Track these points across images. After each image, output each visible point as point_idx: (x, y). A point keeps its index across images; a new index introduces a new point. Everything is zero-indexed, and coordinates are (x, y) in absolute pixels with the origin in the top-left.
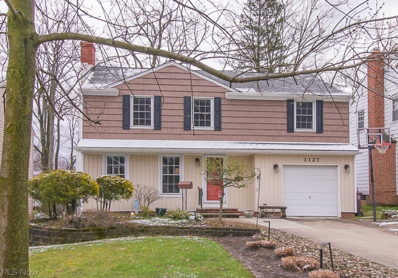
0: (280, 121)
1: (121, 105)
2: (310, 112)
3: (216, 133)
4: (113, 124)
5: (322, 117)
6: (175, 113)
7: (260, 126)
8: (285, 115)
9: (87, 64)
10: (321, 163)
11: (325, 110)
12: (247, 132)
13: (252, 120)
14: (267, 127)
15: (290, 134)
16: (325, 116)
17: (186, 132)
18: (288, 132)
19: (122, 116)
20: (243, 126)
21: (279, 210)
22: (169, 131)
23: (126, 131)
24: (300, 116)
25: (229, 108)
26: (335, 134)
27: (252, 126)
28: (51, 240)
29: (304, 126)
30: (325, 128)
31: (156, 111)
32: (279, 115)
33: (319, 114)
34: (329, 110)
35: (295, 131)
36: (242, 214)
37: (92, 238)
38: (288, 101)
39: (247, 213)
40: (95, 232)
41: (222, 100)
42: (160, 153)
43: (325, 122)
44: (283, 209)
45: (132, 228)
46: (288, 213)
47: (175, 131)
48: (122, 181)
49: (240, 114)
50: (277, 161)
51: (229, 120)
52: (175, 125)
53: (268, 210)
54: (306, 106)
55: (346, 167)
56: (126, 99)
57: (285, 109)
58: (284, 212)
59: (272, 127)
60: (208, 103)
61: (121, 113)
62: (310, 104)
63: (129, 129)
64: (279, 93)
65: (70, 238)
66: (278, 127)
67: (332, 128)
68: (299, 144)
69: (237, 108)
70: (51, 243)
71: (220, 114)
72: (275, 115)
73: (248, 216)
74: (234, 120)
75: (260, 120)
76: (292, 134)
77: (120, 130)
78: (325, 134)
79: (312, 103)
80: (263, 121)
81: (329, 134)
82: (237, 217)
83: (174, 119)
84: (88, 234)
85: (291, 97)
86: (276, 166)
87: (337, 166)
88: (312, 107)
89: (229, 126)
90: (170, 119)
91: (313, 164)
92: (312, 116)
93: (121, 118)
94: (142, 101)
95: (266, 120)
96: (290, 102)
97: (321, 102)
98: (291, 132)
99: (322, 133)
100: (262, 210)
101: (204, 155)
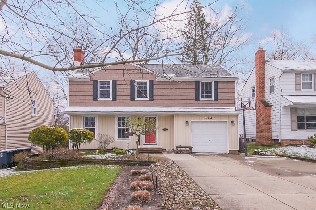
0: (191, 94)
1: (92, 86)
2: (210, 88)
3: (150, 102)
4: (87, 97)
5: (218, 91)
6: (125, 90)
7: (178, 97)
8: (194, 90)
9: (77, 62)
10: (216, 119)
11: (219, 87)
12: (170, 101)
13: (173, 94)
14: (183, 98)
15: (197, 102)
16: (219, 90)
17: (132, 102)
18: (196, 101)
19: (92, 92)
20: (167, 97)
21: (188, 149)
22: (121, 101)
23: (95, 102)
24: (204, 91)
25: (158, 86)
26: (226, 102)
27: (173, 98)
28: (33, 167)
29: (206, 97)
30: (219, 98)
31: (113, 89)
32: (190, 90)
33: (216, 89)
34: (222, 87)
35: (200, 100)
36: (164, 151)
37: (57, 166)
38: (196, 81)
39: (168, 150)
40: (59, 163)
41: (154, 82)
42: (116, 115)
43: (219, 94)
44: (191, 148)
45: (83, 160)
46: (193, 151)
47: (125, 101)
48: (84, 131)
49: (166, 90)
50: (188, 118)
51: (159, 94)
52: (125, 98)
53: (182, 149)
54: (207, 85)
55: (232, 122)
56: (95, 82)
57: (194, 87)
58: (191, 150)
59: (185, 98)
60: (146, 83)
61: (92, 91)
62: (210, 84)
63: (97, 100)
64: (190, 77)
65: (44, 166)
66: (190, 98)
67: (224, 98)
68: (203, 108)
69: (163, 87)
70: (33, 169)
71: (153, 90)
72: (187, 90)
73: (168, 153)
74: (162, 94)
75: (178, 94)
76: (198, 102)
77: (92, 101)
78: (219, 101)
79: (211, 82)
80: (180, 94)
81: (222, 101)
82: (161, 153)
83: (124, 94)
84: (55, 164)
85: (197, 79)
86: (187, 122)
87: (227, 121)
88: (211, 85)
89: (159, 97)
90: (122, 94)
91: (211, 120)
92: (211, 91)
93: (92, 94)
94: (105, 83)
95: (182, 94)
96: (197, 82)
97: (217, 82)
98: (198, 101)
99: (218, 101)
100: (177, 149)
101: (144, 115)
